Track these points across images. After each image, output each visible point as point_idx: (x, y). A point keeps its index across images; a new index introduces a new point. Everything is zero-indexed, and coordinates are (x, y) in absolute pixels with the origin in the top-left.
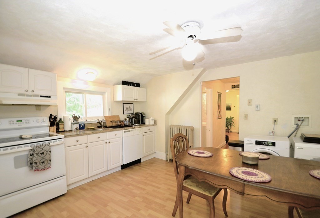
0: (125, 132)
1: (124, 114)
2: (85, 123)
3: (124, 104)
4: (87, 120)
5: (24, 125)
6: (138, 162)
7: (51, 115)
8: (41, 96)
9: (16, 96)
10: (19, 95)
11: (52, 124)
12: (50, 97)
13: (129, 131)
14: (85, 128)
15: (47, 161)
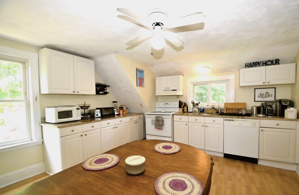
0: (226, 120)
1: (255, 101)
2: (204, 108)
3: (256, 90)
4: (208, 106)
5: (168, 106)
6: (254, 161)
7: (180, 101)
8: (173, 90)
9: (162, 91)
10: (164, 91)
11: (180, 107)
12: (176, 90)
13: (233, 120)
14: (205, 112)
15: (160, 125)
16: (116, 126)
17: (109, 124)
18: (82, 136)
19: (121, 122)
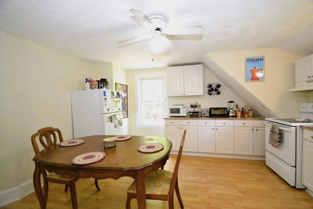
10: (307, 82)
15: (276, 140)
16: (216, 127)
17: (206, 123)
18: (179, 128)
19: (224, 125)
